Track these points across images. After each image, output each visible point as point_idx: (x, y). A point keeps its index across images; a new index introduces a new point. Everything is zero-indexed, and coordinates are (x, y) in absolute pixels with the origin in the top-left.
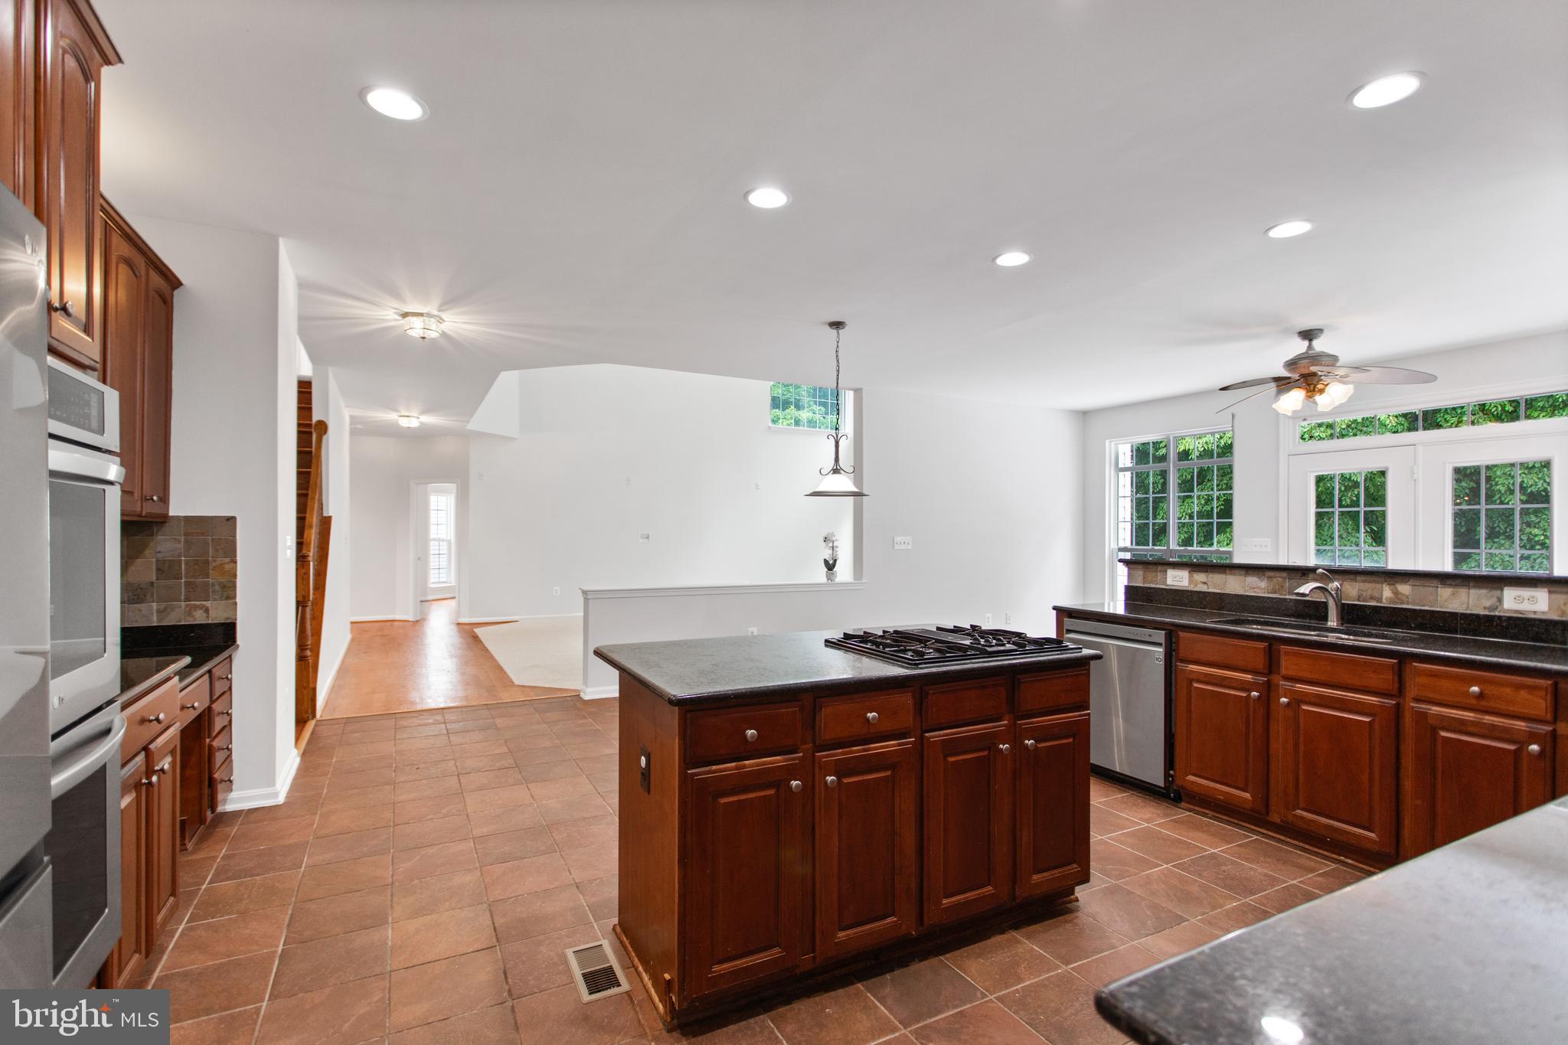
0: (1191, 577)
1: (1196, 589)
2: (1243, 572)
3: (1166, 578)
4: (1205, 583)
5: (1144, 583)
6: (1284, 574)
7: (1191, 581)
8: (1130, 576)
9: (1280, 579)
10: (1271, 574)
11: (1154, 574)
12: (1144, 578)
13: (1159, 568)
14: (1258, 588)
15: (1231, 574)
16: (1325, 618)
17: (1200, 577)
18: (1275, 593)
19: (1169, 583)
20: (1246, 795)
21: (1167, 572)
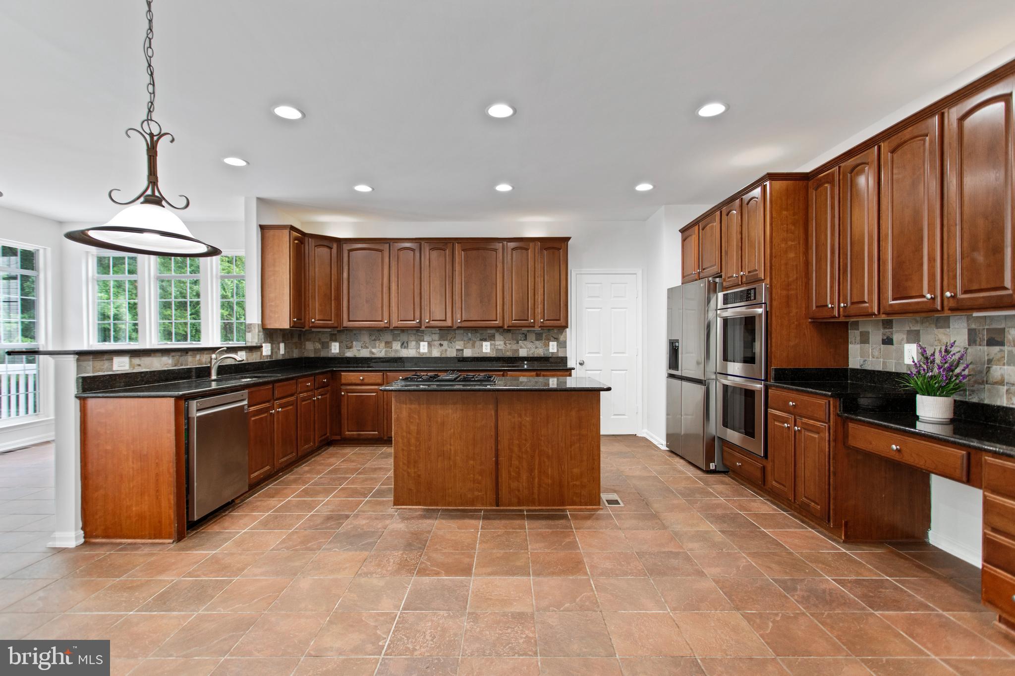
0: (130, 361)
1: (135, 371)
2: (160, 354)
3: (112, 365)
4: (139, 365)
5: (93, 372)
6: (179, 354)
7: (131, 365)
8: (79, 369)
9: (177, 357)
10: (173, 354)
11: (103, 363)
12: (94, 367)
13: (106, 357)
15: (154, 356)
17: (136, 361)
18: (175, 366)
19: (114, 369)
20: (268, 468)
21: (112, 359)
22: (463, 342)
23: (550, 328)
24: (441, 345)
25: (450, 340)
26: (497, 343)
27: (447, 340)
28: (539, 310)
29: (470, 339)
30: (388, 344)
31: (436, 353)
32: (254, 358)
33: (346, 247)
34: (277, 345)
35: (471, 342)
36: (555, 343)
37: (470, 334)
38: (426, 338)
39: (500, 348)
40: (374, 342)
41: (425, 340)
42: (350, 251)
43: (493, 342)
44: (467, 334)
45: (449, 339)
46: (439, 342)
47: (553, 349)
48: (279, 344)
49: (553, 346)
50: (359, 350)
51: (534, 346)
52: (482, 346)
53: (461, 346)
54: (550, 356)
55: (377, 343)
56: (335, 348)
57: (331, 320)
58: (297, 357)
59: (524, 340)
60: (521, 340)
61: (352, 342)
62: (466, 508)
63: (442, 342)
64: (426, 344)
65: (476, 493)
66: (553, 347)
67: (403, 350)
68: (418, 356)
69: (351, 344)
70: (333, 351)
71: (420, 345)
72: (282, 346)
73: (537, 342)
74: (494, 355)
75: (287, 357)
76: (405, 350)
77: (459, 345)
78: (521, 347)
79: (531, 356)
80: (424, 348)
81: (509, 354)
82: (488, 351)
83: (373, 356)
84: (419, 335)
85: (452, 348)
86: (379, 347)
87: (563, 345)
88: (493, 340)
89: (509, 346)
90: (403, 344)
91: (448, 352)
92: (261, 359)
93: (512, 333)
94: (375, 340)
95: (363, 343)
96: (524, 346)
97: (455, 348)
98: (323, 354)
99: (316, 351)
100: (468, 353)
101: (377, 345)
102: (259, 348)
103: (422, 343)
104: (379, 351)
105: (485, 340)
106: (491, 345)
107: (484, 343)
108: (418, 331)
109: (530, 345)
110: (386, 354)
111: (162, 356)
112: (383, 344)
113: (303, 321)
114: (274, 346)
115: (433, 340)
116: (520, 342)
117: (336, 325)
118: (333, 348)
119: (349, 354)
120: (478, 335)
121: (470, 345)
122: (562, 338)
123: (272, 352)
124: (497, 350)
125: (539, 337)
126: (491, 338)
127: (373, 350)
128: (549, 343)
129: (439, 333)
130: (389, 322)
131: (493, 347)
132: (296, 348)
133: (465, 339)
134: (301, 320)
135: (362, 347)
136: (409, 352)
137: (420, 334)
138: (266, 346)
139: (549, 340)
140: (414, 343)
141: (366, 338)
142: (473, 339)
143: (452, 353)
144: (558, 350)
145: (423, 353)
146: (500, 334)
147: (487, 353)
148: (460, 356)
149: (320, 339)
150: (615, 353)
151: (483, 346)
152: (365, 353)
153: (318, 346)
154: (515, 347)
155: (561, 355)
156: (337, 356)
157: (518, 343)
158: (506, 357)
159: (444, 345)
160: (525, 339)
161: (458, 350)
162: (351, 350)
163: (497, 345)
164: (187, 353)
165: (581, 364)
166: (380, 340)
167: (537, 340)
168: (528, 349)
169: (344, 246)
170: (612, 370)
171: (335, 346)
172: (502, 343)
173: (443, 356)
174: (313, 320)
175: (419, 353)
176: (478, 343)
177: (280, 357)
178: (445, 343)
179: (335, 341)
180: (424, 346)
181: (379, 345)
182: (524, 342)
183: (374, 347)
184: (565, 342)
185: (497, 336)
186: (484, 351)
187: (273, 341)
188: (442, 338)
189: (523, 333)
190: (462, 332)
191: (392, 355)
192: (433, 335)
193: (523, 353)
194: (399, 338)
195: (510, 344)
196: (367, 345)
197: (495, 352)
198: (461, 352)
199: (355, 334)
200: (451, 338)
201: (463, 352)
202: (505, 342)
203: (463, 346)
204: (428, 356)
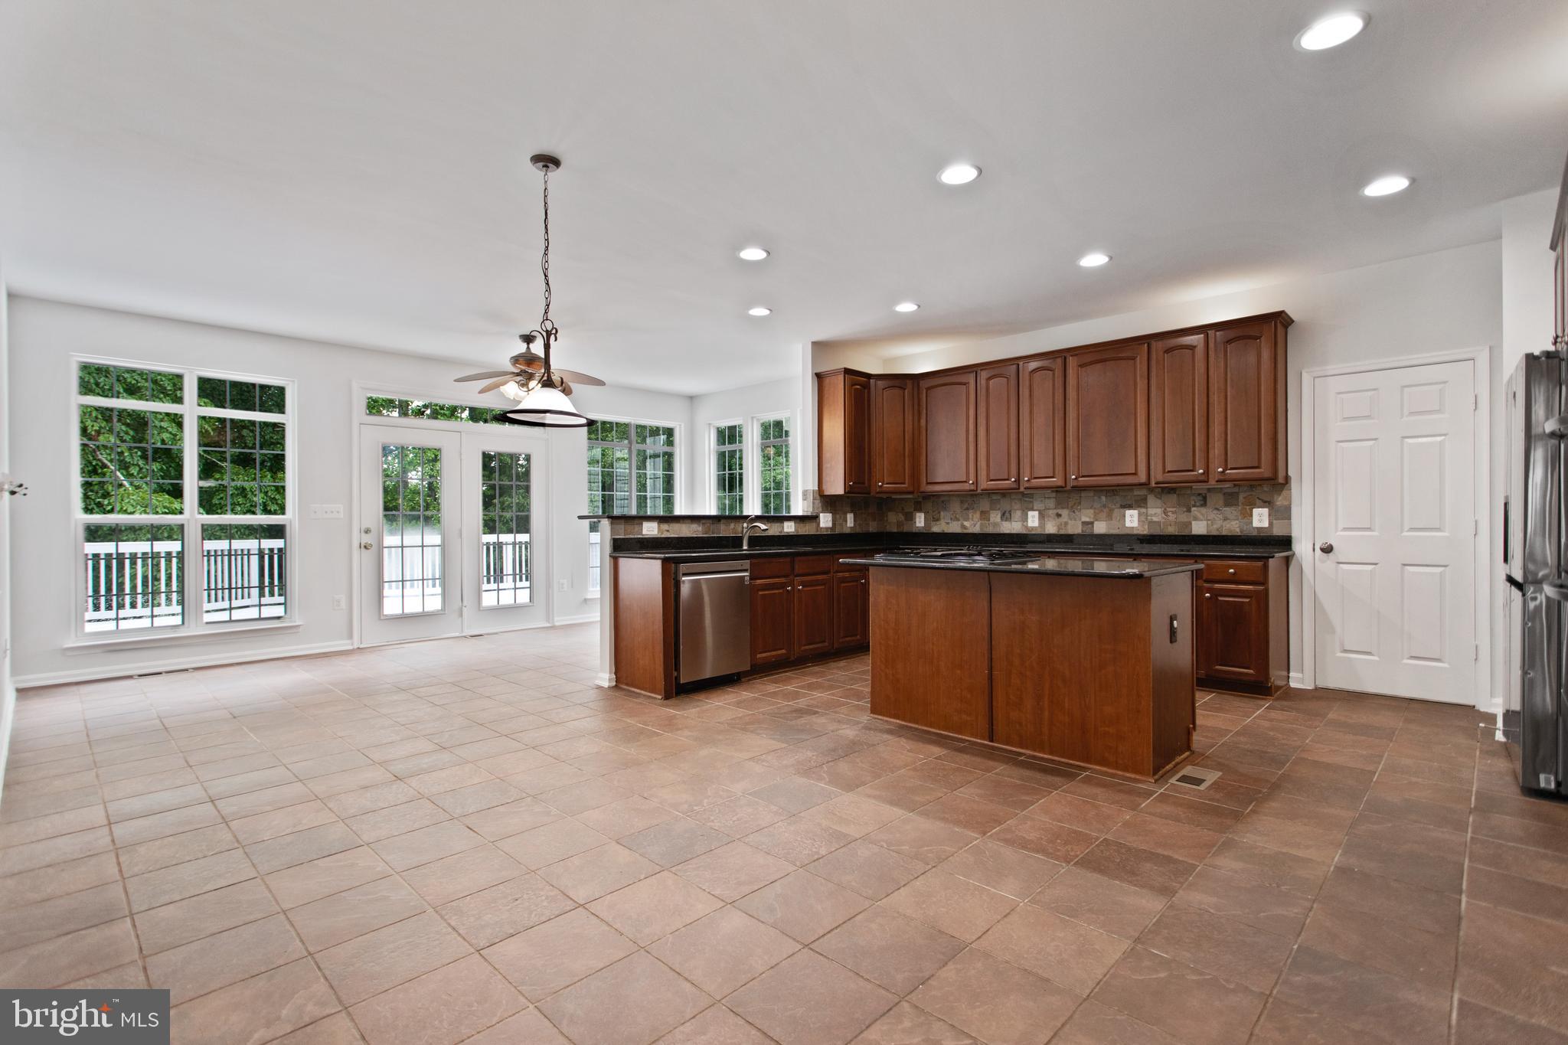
0: (659, 527)
1: (663, 536)
2: (689, 521)
3: (642, 529)
4: (668, 531)
5: (625, 535)
6: (711, 521)
7: (659, 530)
8: (613, 531)
10: (704, 521)
11: (632, 526)
12: (626, 530)
13: (636, 521)
14: (698, 531)
15: (683, 523)
16: (742, 546)
17: (665, 526)
18: (704, 534)
19: (644, 533)
20: (784, 651)
21: (642, 524)
22: (1092, 511)
23: (1254, 483)
24: (1059, 515)
25: (1072, 507)
26: (1151, 511)
27: (1067, 507)
28: (1216, 450)
29: (1104, 506)
30: (984, 515)
31: (1051, 528)
32: (808, 529)
33: (924, 384)
34: (842, 516)
35: (1105, 510)
36: (1265, 511)
37: (1104, 498)
38: (1037, 505)
39: (1155, 519)
40: (966, 511)
41: (1035, 508)
42: (928, 389)
43: (1144, 510)
44: (1100, 497)
45: (1070, 506)
46: (1055, 511)
47: (1261, 521)
48: (845, 514)
49: (1260, 515)
50: (948, 523)
51: (1221, 516)
52: (1125, 516)
53: (1090, 517)
54: (1255, 533)
55: (971, 513)
56: (920, 521)
57: (904, 483)
58: (875, 531)
59: (1202, 506)
60: (1194, 506)
61: (939, 513)
62: (951, 734)
63: (1060, 511)
64: (1036, 513)
65: (964, 717)
66: (1260, 518)
67: (1004, 523)
68: (1025, 532)
69: (939, 515)
70: (918, 525)
71: (1027, 516)
72: (850, 517)
73: (1227, 509)
74: (1145, 531)
75: (858, 530)
76: (1007, 523)
77: (1086, 516)
78: (1196, 519)
79: (1215, 534)
80: (1033, 520)
81: (1172, 530)
82: (1135, 524)
83: (965, 531)
84: (1024, 501)
85: (1075, 520)
86: (972, 519)
87: (1283, 513)
88: (1144, 507)
89: (1172, 517)
90: (1003, 514)
91: (1069, 527)
92: (817, 531)
93: (1178, 495)
94: (967, 509)
95: (953, 514)
96: (1201, 517)
97: (1080, 519)
98: (906, 529)
99: (899, 524)
100: (1100, 528)
101: (970, 516)
102: (814, 518)
103: (1030, 513)
104: (972, 525)
105: (1130, 507)
106: (1140, 515)
107: (1129, 513)
108: (1019, 494)
109: (1213, 514)
110: (981, 529)
111: (692, 523)
112: (978, 515)
113: (866, 485)
114: (838, 516)
115: (1046, 509)
116: (1193, 509)
117: (911, 489)
118: (917, 520)
119: (936, 529)
120: (1118, 498)
121: (1103, 515)
122: (1280, 501)
123: (834, 524)
124: (1151, 523)
125: (1230, 499)
126: (1140, 503)
127: (966, 523)
128: (1252, 511)
129: (1056, 498)
130: (976, 483)
131: (1143, 518)
132: (875, 520)
133: (1097, 505)
134: (864, 483)
135: (951, 519)
136: (1013, 527)
137: (1027, 499)
138: (824, 517)
139: (1254, 505)
140: (1019, 513)
141: (956, 506)
142: (1110, 505)
143: (1075, 528)
144: (1271, 523)
145: (1033, 528)
146: (1156, 496)
147: (1133, 528)
148: (1088, 532)
149: (903, 509)
150: (1412, 529)
151: (1127, 515)
152: (954, 528)
153: (901, 517)
154: (1183, 518)
155: (1278, 531)
156: (921, 531)
157: (1189, 511)
158: (1167, 535)
159: (1063, 515)
160: (1204, 504)
161: (1084, 523)
162: (938, 523)
163: (1152, 515)
164: (719, 521)
165: (1328, 550)
166: (974, 508)
167: (1227, 504)
168: (1209, 522)
169: (921, 383)
170: (1405, 565)
171: (920, 517)
172: (1159, 511)
173: (1062, 532)
174: (880, 484)
175: (1027, 527)
176: (1117, 511)
177: (848, 531)
178: (1065, 513)
179: (920, 510)
180: (1033, 517)
181: (973, 516)
182: (1199, 509)
183: (967, 519)
184: (1288, 509)
185: (1151, 500)
186: (1128, 524)
187: (835, 510)
188: (1060, 504)
189: (1199, 494)
190: (1092, 494)
191: (990, 530)
192: (1047, 500)
193: (1199, 528)
194: (998, 506)
195: (1173, 513)
196: (958, 516)
197: (1146, 527)
198: (1090, 526)
199: (943, 502)
200: (1075, 504)
201: (1093, 527)
202: (1165, 509)
203: (1092, 516)
204: (1039, 531)
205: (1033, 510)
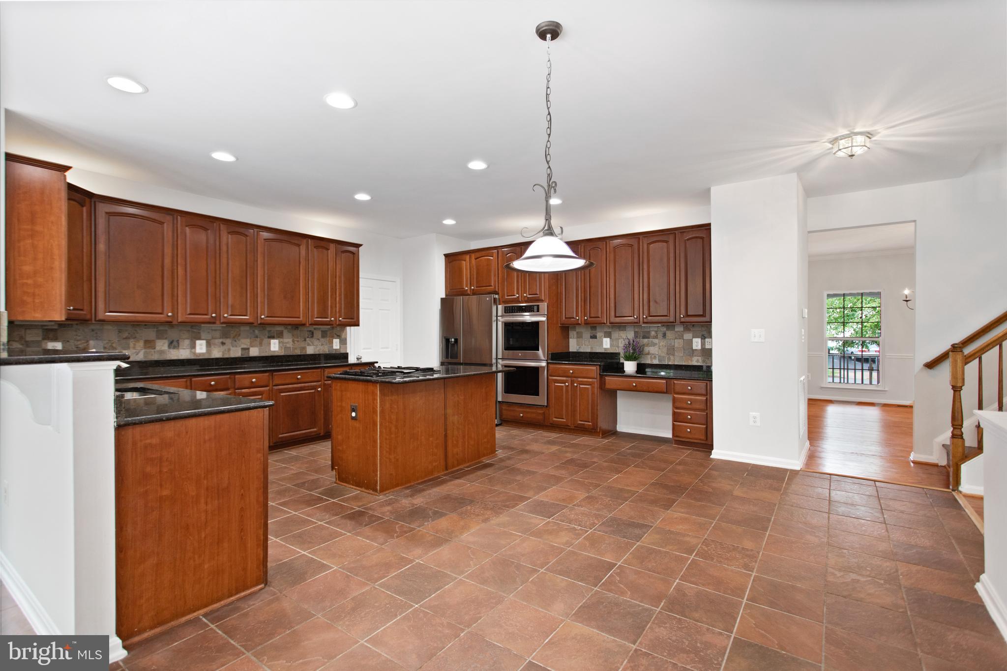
22: (248, 340)
24: (223, 344)
25: (234, 337)
26: (286, 340)
27: (230, 338)
29: (257, 337)
30: (149, 344)
31: (217, 354)
35: (258, 339)
36: (338, 340)
37: (256, 331)
38: (203, 335)
39: (288, 345)
40: (124, 341)
41: (202, 337)
42: (109, 214)
43: (281, 340)
44: (254, 331)
45: (232, 336)
46: (221, 340)
47: (336, 346)
49: (336, 343)
51: (320, 344)
53: (247, 345)
54: (334, 352)
55: (131, 343)
60: (308, 337)
61: (88, 341)
63: (224, 341)
64: (204, 342)
65: (434, 464)
66: (336, 344)
67: (171, 350)
68: (193, 357)
69: (85, 344)
71: (195, 344)
73: (322, 339)
74: (282, 353)
76: (175, 350)
77: (245, 342)
78: (309, 345)
79: (318, 353)
80: (201, 348)
81: (298, 352)
82: (277, 349)
84: (194, 332)
85: (236, 347)
86: (134, 348)
87: (343, 342)
88: (281, 338)
89: (296, 344)
90: (171, 343)
91: (231, 352)
93: (300, 331)
94: (126, 338)
95: (107, 343)
96: (312, 344)
97: (240, 347)
100: (254, 352)
101: (131, 345)
103: (198, 342)
104: (135, 353)
105: (273, 337)
106: (279, 343)
107: (272, 341)
109: (316, 342)
110: (145, 357)
112: (141, 344)
115: (213, 338)
116: (307, 339)
120: (266, 332)
121: (256, 343)
122: (343, 336)
124: (286, 348)
125: (324, 334)
126: (279, 335)
128: (333, 341)
129: (221, 330)
131: (281, 345)
133: (252, 336)
136: (183, 353)
137: (195, 330)
139: (333, 337)
140: (187, 342)
142: (260, 337)
143: (236, 353)
144: (340, 347)
145: (200, 354)
146: (288, 331)
147: (275, 351)
148: (245, 355)
151: (271, 343)
154: (302, 345)
155: (342, 351)
157: (305, 340)
158: (296, 355)
159: (226, 344)
160: (312, 337)
161: (243, 349)
163: (286, 343)
165: (358, 359)
166: (135, 337)
167: (323, 337)
168: (315, 347)
172: (290, 340)
173: (226, 356)
175: (195, 353)
176: (266, 340)
178: (228, 341)
180: (201, 345)
181: (135, 345)
182: (311, 339)
184: (346, 339)
185: (285, 333)
186: (272, 349)
188: (225, 335)
189: (310, 331)
191: (155, 357)
192: (212, 332)
193: (310, 350)
194: (166, 336)
195: (298, 341)
196: (114, 345)
197: (283, 350)
198: (247, 351)
199: (93, 330)
200: (236, 335)
201: (249, 351)
202: (293, 339)
203: (249, 344)
204: (206, 357)
205: (200, 339)
